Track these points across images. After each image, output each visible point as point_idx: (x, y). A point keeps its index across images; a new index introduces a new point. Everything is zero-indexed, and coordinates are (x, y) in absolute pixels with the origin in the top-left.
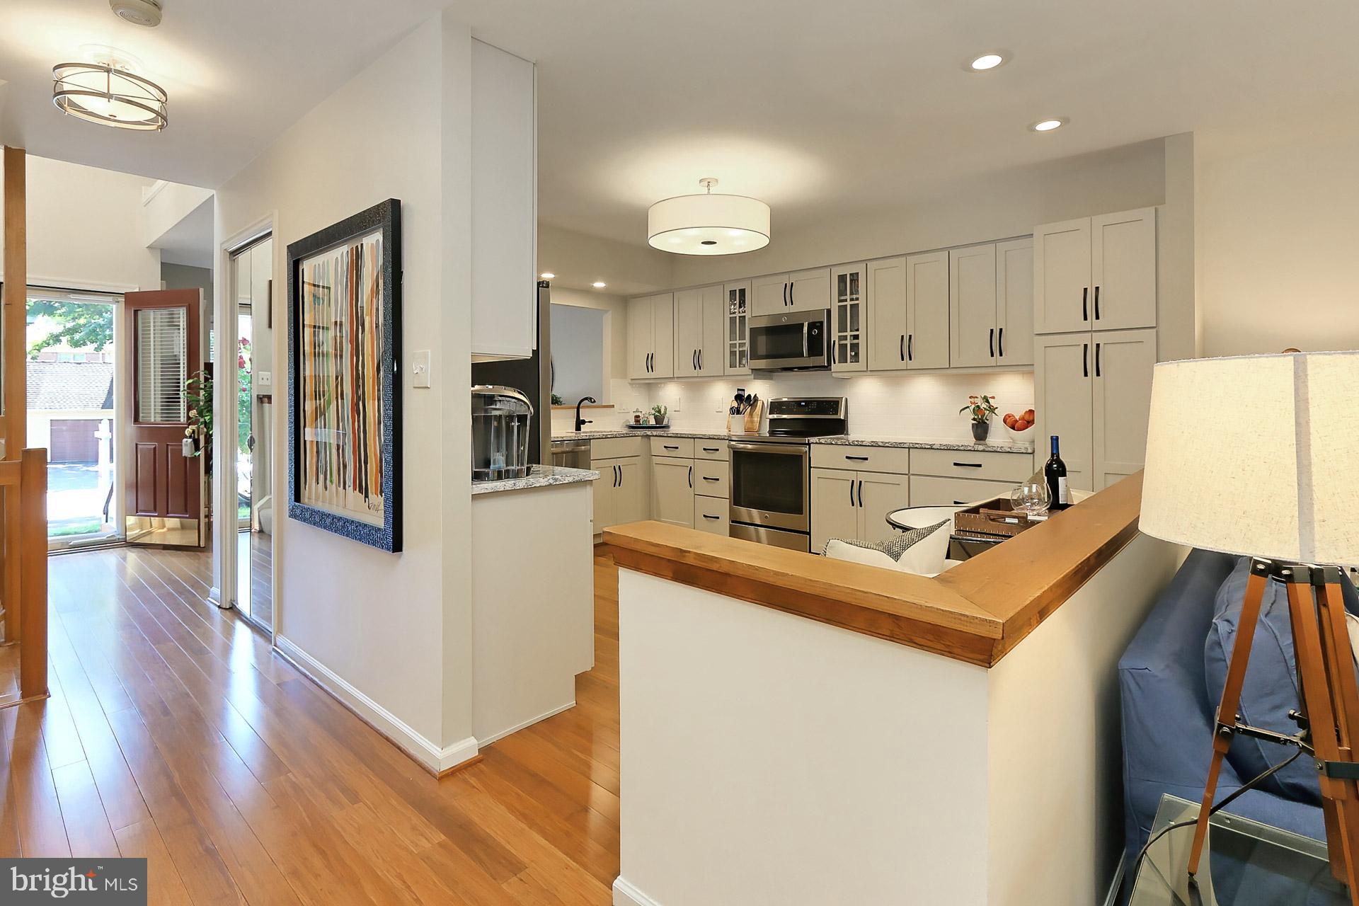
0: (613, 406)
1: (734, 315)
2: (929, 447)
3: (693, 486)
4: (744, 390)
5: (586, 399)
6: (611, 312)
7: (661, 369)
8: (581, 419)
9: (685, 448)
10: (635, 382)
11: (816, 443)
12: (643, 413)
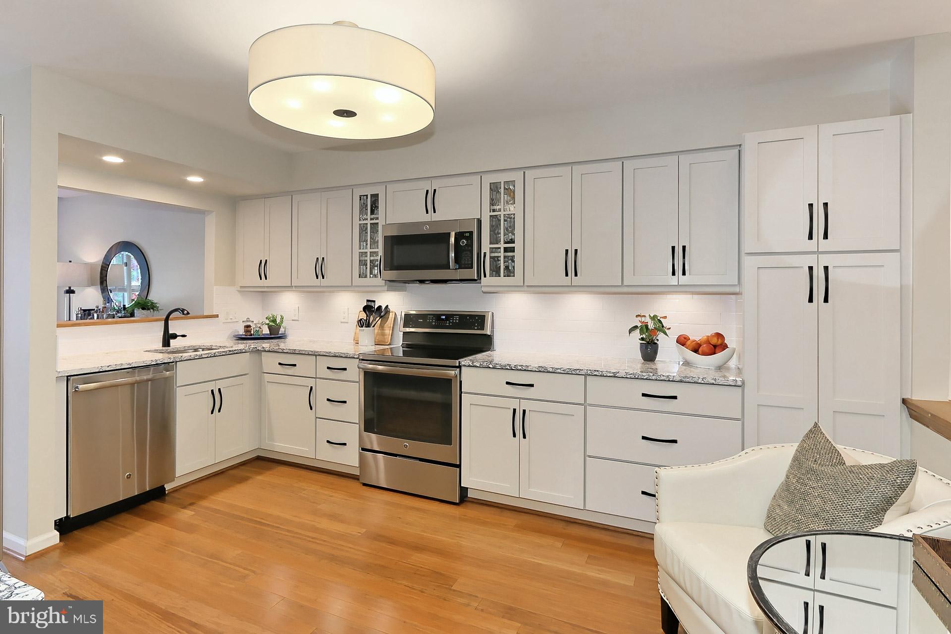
0: (217, 316)
1: (365, 222)
2: (611, 375)
3: (314, 408)
4: (374, 301)
5: (176, 310)
6: (214, 213)
7: (276, 276)
8: (170, 332)
9: (305, 366)
10: (245, 290)
11: (469, 366)
12: (254, 323)
